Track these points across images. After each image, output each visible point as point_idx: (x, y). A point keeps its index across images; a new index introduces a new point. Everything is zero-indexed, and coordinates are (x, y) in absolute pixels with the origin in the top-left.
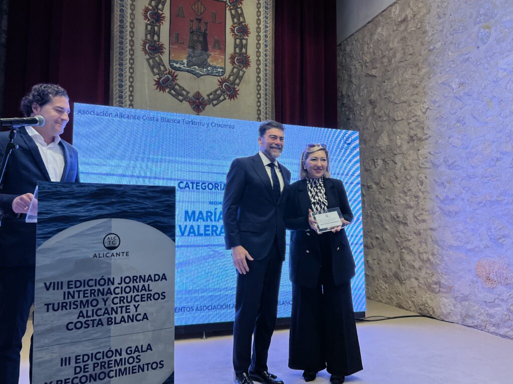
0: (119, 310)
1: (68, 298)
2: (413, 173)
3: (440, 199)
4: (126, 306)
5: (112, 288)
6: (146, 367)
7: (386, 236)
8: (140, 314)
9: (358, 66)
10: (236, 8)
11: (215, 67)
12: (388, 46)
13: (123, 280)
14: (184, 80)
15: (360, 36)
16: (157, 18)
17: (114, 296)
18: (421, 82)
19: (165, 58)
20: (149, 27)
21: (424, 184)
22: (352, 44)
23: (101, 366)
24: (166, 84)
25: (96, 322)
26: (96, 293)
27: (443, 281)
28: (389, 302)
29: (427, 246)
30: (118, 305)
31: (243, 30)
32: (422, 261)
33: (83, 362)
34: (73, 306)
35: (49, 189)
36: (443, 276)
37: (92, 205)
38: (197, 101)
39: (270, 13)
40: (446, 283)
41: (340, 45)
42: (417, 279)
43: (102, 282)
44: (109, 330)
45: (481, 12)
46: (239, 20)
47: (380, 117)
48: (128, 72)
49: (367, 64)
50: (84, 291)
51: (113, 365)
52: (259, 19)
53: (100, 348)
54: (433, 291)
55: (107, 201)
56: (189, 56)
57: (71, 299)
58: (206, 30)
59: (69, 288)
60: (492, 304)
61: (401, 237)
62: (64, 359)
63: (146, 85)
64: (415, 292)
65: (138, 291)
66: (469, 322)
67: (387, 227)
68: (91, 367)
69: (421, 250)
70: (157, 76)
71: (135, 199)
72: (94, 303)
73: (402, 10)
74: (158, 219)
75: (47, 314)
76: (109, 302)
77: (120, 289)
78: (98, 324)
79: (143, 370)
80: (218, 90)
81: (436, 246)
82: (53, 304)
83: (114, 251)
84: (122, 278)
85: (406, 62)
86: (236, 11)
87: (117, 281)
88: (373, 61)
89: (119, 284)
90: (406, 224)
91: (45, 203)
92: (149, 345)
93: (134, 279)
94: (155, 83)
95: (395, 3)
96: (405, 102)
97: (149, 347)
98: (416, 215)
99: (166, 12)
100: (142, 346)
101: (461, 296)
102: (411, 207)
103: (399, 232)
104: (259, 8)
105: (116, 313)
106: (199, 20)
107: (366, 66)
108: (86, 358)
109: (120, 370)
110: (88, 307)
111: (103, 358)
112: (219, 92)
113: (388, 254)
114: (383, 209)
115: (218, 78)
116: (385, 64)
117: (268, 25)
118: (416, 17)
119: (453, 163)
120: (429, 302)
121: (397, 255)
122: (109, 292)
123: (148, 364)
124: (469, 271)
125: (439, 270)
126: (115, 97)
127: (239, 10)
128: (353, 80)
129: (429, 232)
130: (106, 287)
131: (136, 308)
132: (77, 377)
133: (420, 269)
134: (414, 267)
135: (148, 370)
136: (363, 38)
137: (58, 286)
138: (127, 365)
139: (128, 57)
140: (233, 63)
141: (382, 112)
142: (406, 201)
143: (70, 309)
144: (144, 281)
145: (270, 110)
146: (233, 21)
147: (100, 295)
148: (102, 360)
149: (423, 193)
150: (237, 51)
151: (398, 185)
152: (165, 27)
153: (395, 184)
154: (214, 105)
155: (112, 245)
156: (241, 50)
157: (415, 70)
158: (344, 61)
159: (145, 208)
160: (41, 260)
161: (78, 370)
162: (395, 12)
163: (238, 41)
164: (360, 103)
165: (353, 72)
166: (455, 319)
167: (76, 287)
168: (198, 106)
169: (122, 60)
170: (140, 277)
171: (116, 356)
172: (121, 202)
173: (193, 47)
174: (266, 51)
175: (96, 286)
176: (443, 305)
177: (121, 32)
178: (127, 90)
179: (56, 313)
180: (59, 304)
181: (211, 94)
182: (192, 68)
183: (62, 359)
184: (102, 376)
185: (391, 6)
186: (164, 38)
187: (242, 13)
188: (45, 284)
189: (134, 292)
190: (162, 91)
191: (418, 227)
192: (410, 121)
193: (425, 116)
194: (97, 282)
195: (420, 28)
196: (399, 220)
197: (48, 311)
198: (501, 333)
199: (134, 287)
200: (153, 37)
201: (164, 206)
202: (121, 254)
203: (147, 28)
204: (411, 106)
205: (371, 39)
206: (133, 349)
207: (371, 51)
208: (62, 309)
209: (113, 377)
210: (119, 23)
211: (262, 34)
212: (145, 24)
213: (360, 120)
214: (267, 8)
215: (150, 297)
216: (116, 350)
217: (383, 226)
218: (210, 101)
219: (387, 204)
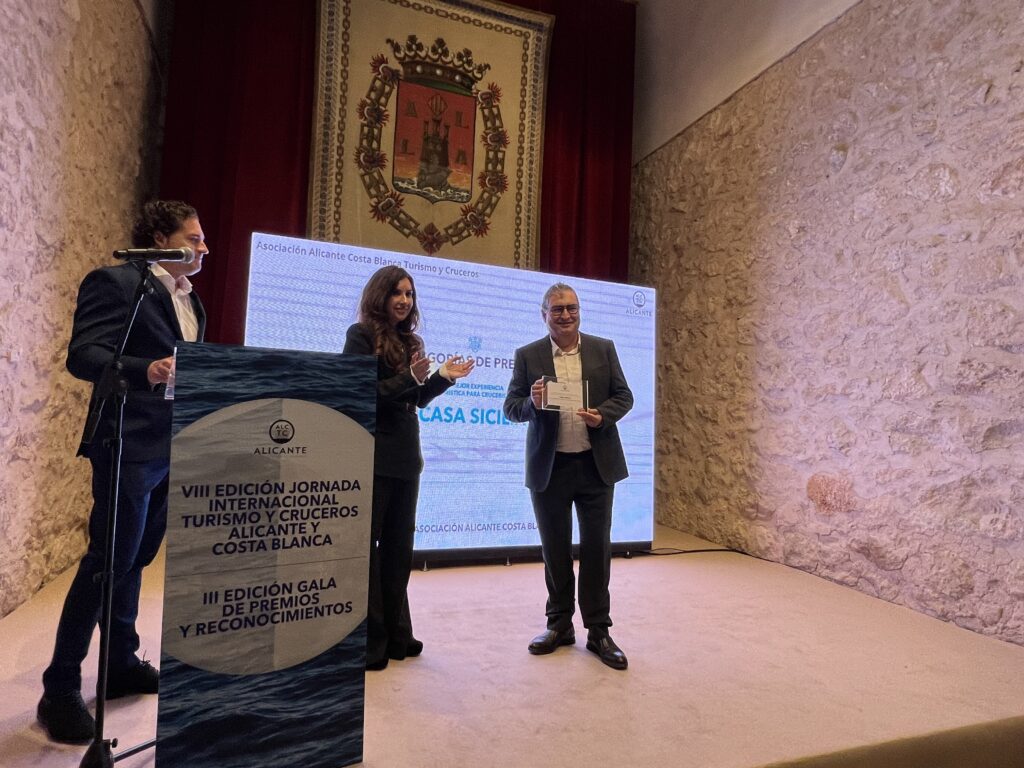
0: (290, 529)
1: (216, 510)
2: (729, 351)
3: (764, 389)
4: (301, 524)
5: (281, 497)
6: (326, 610)
7: (688, 438)
8: (320, 536)
9: (660, 196)
10: (490, 107)
11: (457, 190)
12: (703, 169)
13: (296, 487)
14: (413, 206)
15: (665, 155)
16: (376, 116)
17: (283, 508)
18: (746, 222)
19: (387, 174)
20: (366, 129)
21: (744, 366)
22: (654, 165)
23: (262, 605)
24: (386, 211)
25: (255, 546)
26: (257, 505)
27: (761, 503)
28: (687, 529)
29: (742, 454)
30: (289, 522)
31: (499, 139)
32: (736, 474)
33: (237, 599)
34: (222, 521)
35: (192, 352)
36: (763, 496)
37: (255, 379)
38: (430, 236)
39: (539, 116)
40: (766, 507)
41: (637, 166)
42: (726, 499)
43: (266, 489)
44: (276, 556)
45: (835, 127)
46: (494, 124)
47: (687, 270)
48: (333, 192)
49: (674, 195)
50: (240, 500)
51: (279, 606)
52: (522, 124)
53: (260, 581)
54: (748, 517)
55: (277, 374)
56: (421, 173)
57: (220, 511)
58: (446, 137)
59: (217, 495)
60: (827, 538)
61: (707, 439)
62: (208, 596)
63: (359, 211)
64: (723, 517)
65: (318, 503)
66: (795, 561)
67: (690, 425)
68: (246, 608)
69: (734, 459)
70: (375, 199)
71: (318, 372)
72: (254, 518)
73: (725, 119)
74: (349, 402)
75: (186, 531)
76: (276, 517)
77: (292, 500)
78: (259, 548)
79: (322, 614)
80: (460, 222)
81: (755, 454)
82: (195, 518)
83: (285, 446)
84: (295, 484)
85: (728, 194)
86: (491, 112)
87: (288, 488)
88: (682, 190)
89: (291, 492)
90: (715, 422)
91: (187, 373)
92: (332, 579)
93: (314, 486)
94: (371, 209)
95: (715, 109)
96: (722, 250)
97: (332, 583)
98: (730, 409)
99: (391, 108)
100: (321, 581)
101: (786, 525)
102: (724, 399)
103: (706, 434)
104: (523, 108)
105: (286, 533)
106: (438, 122)
107: (672, 198)
108: (240, 594)
109: (289, 613)
110: (245, 523)
111: (265, 595)
112: (461, 225)
113: (689, 463)
114: (686, 399)
115: (462, 205)
116: (699, 195)
117: (535, 133)
118: (744, 130)
119: (784, 340)
120: (742, 531)
121: (701, 464)
122: (276, 503)
123: (329, 606)
124: (798, 490)
125: (758, 490)
126: (313, 226)
127: (495, 110)
128: (654, 216)
129: (746, 434)
130: (272, 496)
131: (315, 527)
132: (227, 621)
133: (732, 485)
134: (723, 483)
135: (329, 614)
136: (669, 158)
137: (200, 491)
138: (300, 607)
139: (335, 170)
140: (483, 184)
141: (691, 263)
142: (717, 390)
143: (219, 524)
144: (327, 489)
145: (534, 254)
146: (486, 125)
147: (263, 506)
148: (263, 598)
149: (741, 379)
150: (490, 167)
151: (707, 367)
152: (388, 130)
153: (704, 365)
154: (454, 244)
155: (282, 437)
156: (495, 167)
157: (739, 205)
158: (641, 188)
159: (333, 386)
160: (177, 454)
161: (228, 610)
162: (715, 121)
163: (491, 154)
164: (660, 249)
165: (653, 205)
166: (774, 556)
167: (228, 494)
168: (431, 244)
169: (326, 174)
170: (322, 483)
171: (283, 593)
172: (296, 376)
173: (426, 159)
174: (531, 169)
175: (257, 493)
176: (761, 536)
177: (326, 135)
178: (331, 218)
179: (198, 530)
180: (202, 516)
181: (450, 227)
182: (424, 190)
183: (205, 594)
184: (263, 620)
185: (710, 112)
186: (387, 146)
187: (499, 114)
188: (184, 488)
189: (312, 504)
190: (380, 222)
191: (731, 428)
192: (729, 277)
193: (749, 271)
194: (259, 489)
195: (747, 146)
196: (707, 415)
197: (186, 526)
198: (838, 578)
199: (313, 497)
200: (370, 144)
201: (360, 385)
202: (295, 451)
203: (362, 130)
204: (731, 256)
205: (680, 159)
206: (309, 585)
207: (679, 175)
208: (207, 525)
209: (278, 622)
210: (323, 123)
211: (526, 145)
212: (359, 124)
213: (660, 274)
214: (534, 108)
215: (335, 513)
216: (284, 586)
217: (683, 423)
218: (448, 238)
219: (692, 393)
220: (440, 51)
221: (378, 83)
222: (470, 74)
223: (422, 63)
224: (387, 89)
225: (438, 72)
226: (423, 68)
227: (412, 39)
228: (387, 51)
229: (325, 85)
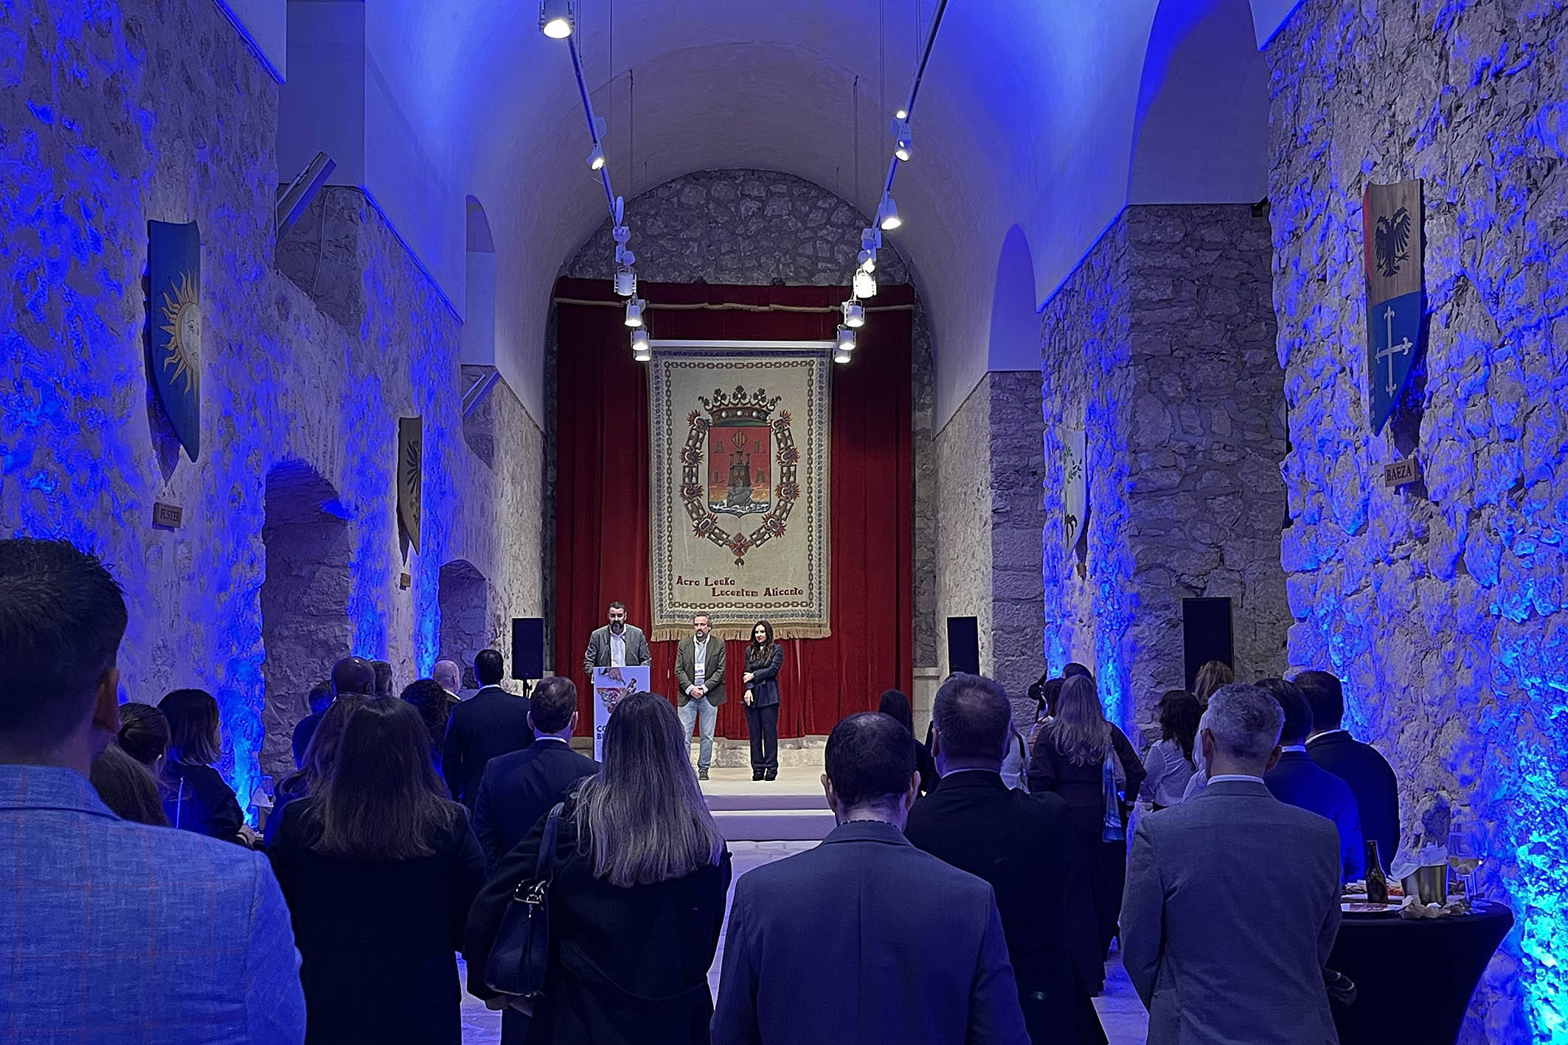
10: (783, 431)
11: (758, 503)
14: (725, 523)
19: (704, 501)
20: (687, 469)
24: (705, 529)
31: (792, 455)
38: (739, 544)
39: (826, 428)
41: (935, 440)
46: (786, 444)
48: (666, 522)
52: (810, 439)
56: (730, 494)
58: (748, 463)
63: (685, 533)
70: (696, 521)
80: (761, 529)
86: (783, 435)
94: (694, 529)
104: (810, 426)
106: (741, 453)
112: (763, 530)
115: (763, 515)
117: (823, 443)
127: (787, 433)
139: (666, 505)
140: (779, 495)
146: (779, 446)
150: (784, 480)
154: (757, 547)
156: (788, 479)
163: (785, 469)
168: (739, 549)
169: (661, 510)
173: (733, 484)
177: (659, 480)
181: (754, 534)
182: (732, 508)
186: (703, 480)
187: (790, 436)
190: (701, 538)
200: (691, 480)
203: (684, 471)
210: (656, 472)
214: (820, 423)
218: (753, 542)
220: (739, 396)
221: (694, 432)
222: (765, 409)
223: (727, 410)
224: (701, 435)
225: (739, 413)
226: (727, 412)
227: (718, 392)
228: (699, 406)
229: (656, 443)
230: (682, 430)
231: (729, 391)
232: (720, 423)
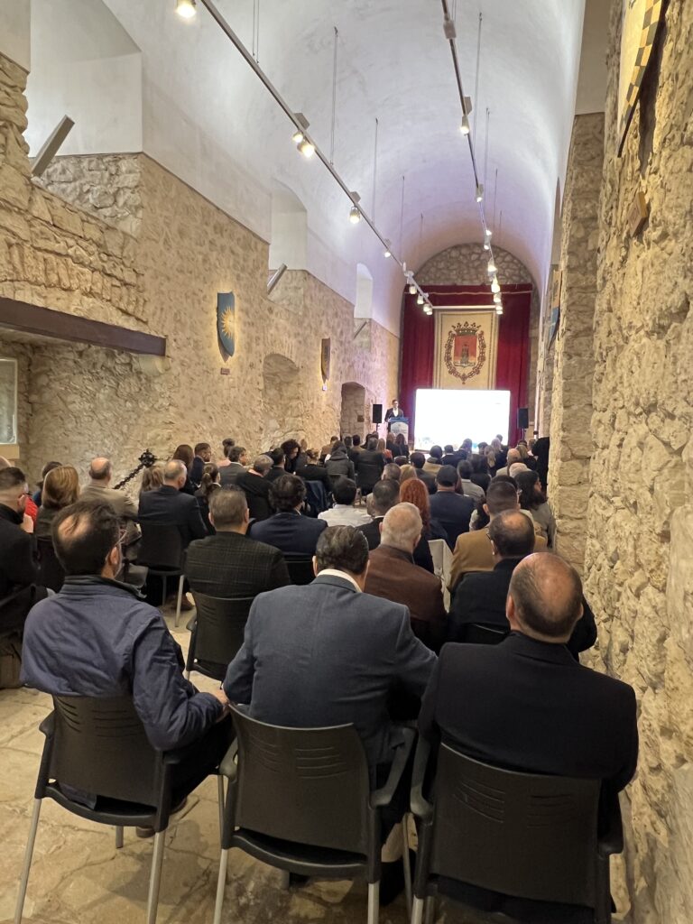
11: (471, 363)
14: (459, 370)
16: (450, 347)
19: (452, 362)
20: (447, 351)
24: (453, 372)
31: (484, 346)
38: (463, 377)
39: (497, 337)
46: (482, 342)
48: (439, 370)
52: (491, 340)
56: (461, 360)
58: (468, 348)
63: (445, 373)
70: (449, 369)
80: (472, 372)
86: (481, 339)
94: (448, 372)
106: (466, 346)
115: (473, 367)
117: (495, 342)
139: (439, 364)
140: (479, 360)
146: (480, 343)
150: (481, 355)
154: (470, 378)
163: (481, 351)
168: (464, 379)
169: (437, 366)
173: (463, 356)
177: (437, 355)
181: (469, 373)
182: (462, 365)
186: (452, 354)
187: (484, 339)
200: (448, 355)
210: (436, 351)
211: (492, 346)
220: (466, 325)
221: (450, 338)
222: (475, 330)
224: (452, 339)
225: (466, 331)
226: (462, 331)
227: (459, 324)
229: (437, 342)
230: (446, 338)
231: (462, 323)
232: (459, 335)
